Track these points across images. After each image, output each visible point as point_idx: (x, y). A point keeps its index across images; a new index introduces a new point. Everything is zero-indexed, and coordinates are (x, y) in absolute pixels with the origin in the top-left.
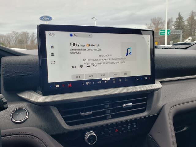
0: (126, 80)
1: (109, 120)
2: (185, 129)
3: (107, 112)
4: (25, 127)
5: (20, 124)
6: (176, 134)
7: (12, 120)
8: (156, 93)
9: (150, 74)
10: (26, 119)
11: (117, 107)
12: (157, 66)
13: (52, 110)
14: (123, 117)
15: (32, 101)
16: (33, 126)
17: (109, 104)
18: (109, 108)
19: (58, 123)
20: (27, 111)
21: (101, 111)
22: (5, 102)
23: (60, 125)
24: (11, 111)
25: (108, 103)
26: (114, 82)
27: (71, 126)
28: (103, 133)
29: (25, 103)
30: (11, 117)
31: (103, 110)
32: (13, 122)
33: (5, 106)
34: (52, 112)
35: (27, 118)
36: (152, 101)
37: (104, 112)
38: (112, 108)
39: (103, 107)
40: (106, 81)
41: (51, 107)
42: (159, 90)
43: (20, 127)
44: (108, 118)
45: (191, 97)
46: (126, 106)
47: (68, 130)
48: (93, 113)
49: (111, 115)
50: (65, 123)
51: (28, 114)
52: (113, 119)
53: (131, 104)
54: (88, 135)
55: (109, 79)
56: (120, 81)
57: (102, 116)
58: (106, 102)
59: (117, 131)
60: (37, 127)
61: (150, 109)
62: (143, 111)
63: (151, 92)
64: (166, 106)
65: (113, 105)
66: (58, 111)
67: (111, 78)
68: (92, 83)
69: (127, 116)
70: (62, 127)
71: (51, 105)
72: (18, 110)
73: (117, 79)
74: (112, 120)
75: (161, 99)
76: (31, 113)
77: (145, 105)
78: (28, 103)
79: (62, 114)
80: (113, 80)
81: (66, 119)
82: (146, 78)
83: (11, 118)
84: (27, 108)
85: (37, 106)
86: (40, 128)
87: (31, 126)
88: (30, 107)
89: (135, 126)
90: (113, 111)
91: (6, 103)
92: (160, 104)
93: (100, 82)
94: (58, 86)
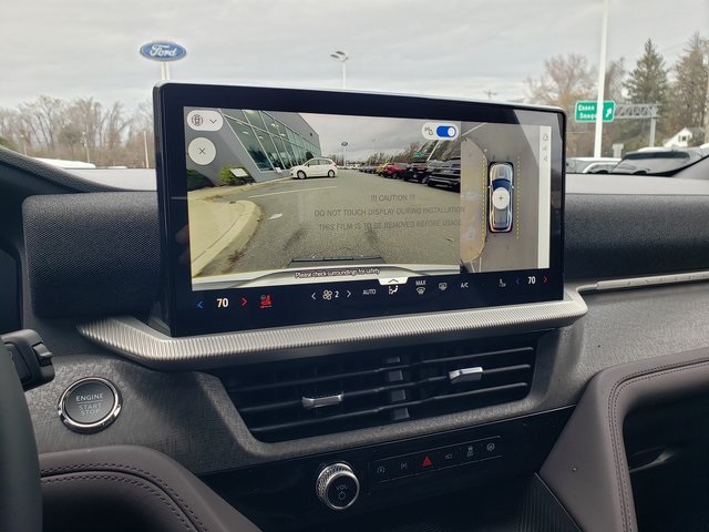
0: (462, 286)
1: (400, 424)
2: (662, 459)
3: (395, 396)
4: (110, 444)
5: (93, 436)
6: (632, 476)
7: (62, 418)
8: (566, 330)
9: (548, 267)
10: (114, 419)
11: (431, 379)
12: (571, 237)
13: (205, 388)
14: (450, 416)
15: (134, 354)
16: (139, 444)
17: (403, 370)
18: (401, 382)
19: (224, 431)
20: (115, 391)
21: (375, 394)
22: (44, 357)
23: (232, 440)
24: (61, 388)
25: (397, 364)
26: (421, 292)
27: (269, 445)
28: (381, 469)
29: (109, 361)
30: (59, 409)
31: (382, 388)
32: (69, 426)
33: (45, 371)
34: (203, 394)
35: (116, 414)
36: (552, 361)
37: (383, 398)
38: (412, 384)
39: (381, 379)
40: (393, 287)
41: (201, 376)
42: (579, 321)
43: (93, 446)
44: (397, 418)
45: (689, 349)
46: (462, 375)
47: (259, 457)
48: (344, 398)
49: (408, 407)
50: (250, 435)
51: (121, 402)
52: (417, 422)
53: (480, 370)
54: (328, 475)
55: (403, 280)
56: (443, 288)
57: (376, 411)
58: (390, 361)
59: (427, 462)
60: (153, 447)
61: (544, 388)
62: (518, 395)
63: (550, 330)
64: (601, 376)
65: (413, 374)
66: (225, 392)
67: (409, 278)
68: (343, 295)
69: (465, 413)
70: (240, 449)
71: (202, 371)
72: (85, 387)
73: (432, 281)
74: (412, 423)
75: (584, 352)
76: (130, 395)
77: (526, 375)
78: (118, 361)
79: (239, 402)
80: (418, 283)
81: (250, 421)
82: (532, 280)
83: (60, 412)
84: (116, 379)
85: (150, 372)
86: (162, 451)
87: (131, 443)
88: (127, 374)
89: (491, 447)
90: (413, 394)
91: (47, 361)
92: (581, 371)
93: (373, 291)
94: (224, 302)
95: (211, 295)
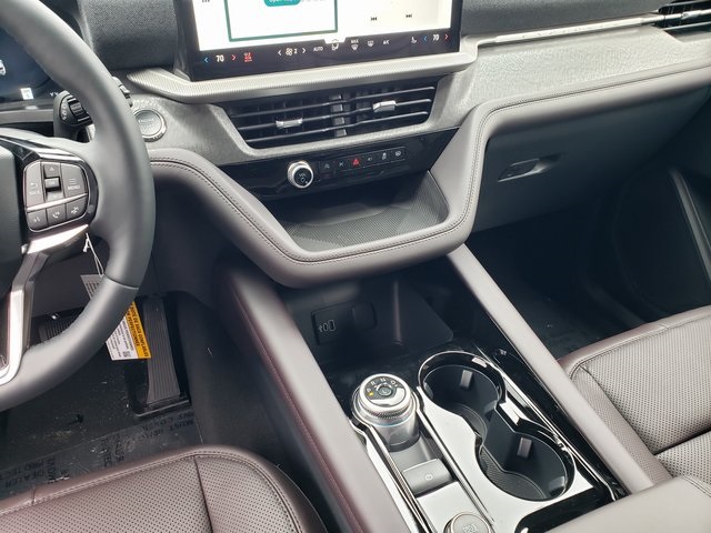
0: (385, 43)
1: (340, 139)
2: (538, 170)
3: (337, 121)
4: (165, 147)
5: (153, 143)
8: (458, 76)
9: (449, 27)
11: (362, 110)
13: (215, 114)
16: (180, 147)
17: (343, 104)
18: (342, 112)
19: (229, 140)
20: (160, 116)
21: (323, 120)
23: (235, 147)
25: (339, 100)
26: (355, 48)
27: (258, 150)
28: (327, 166)
29: (153, 98)
31: (328, 116)
34: (214, 118)
35: (163, 131)
36: (446, 96)
37: (329, 123)
38: (347, 113)
39: (328, 110)
40: (335, 45)
41: (212, 107)
42: (470, 67)
43: (155, 148)
44: (338, 135)
46: (381, 107)
47: (252, 157)
48: (304, 123)
49: (346, 129)
50: (245, 143)
51: (165, 124)
52: (350, 137)
55: (342, 40)
56: (371, 45)
57: (324, 130)
58: (335, 98)
60: (188, 149)
61: (438, 115)
62: (422, 120)
63: (447, 74)
64: (478, 109)
65: (350, 106)
66: (226, 117)
67: (346, 38)
68: (300, 51)
69: (382, 132)
70: (242, 152)
71: (211, 104)
72: (143, 114)
73: (363, 41)
74: (348, 138)
76: (171, 120)
77: (428, 107)
78: (158, 98)
79: (237, 123)
80: (352, 42)
81: (245, 135)
82: (436, 37)
84: (160, 109)
85: (180, 105)
86: (194, 151)
87: (175, 147)
88: (166, 106)
89: (398, 154)
90: (353, 119)
92: (467, 104)
93: (321, 48)
94: (221, 58)
95: (212, 54)
